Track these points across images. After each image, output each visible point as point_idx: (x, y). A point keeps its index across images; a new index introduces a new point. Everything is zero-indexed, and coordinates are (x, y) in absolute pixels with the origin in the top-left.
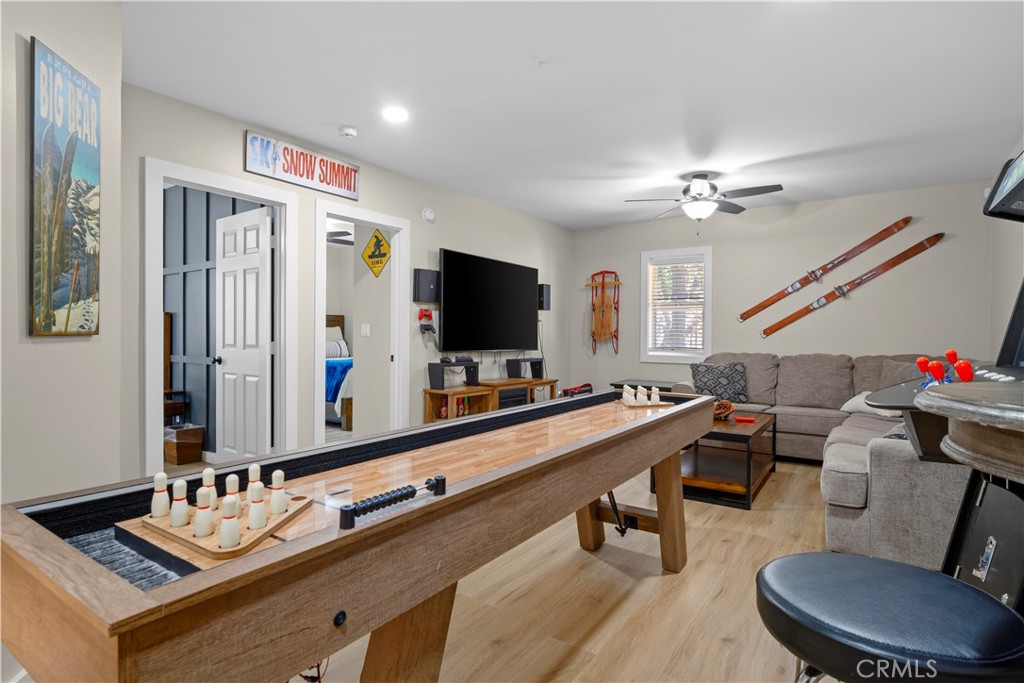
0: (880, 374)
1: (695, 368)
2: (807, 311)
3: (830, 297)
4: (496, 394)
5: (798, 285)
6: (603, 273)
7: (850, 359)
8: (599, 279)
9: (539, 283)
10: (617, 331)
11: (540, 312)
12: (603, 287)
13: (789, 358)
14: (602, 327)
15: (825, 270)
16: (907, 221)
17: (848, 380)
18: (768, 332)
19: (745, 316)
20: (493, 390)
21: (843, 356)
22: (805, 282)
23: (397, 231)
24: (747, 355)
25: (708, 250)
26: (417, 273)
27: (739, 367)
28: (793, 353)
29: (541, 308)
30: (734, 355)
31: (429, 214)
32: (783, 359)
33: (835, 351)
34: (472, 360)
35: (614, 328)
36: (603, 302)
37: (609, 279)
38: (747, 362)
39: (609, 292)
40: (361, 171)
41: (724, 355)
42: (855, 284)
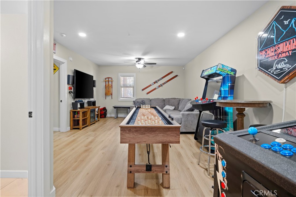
0: (169, 102)
1: (134, 102)
2: (155, 89)
3: (159, 86)
4: (90, 111)
5: (153, 83)
6: (108, 78)
7: (164, 99)
8: (107, 79)
9: (94, 80)
10: (112, 93)
11: (94, 88)
12: (108, 82)
13: (153, 99)
14: (108, 92)
15: (158, 81)
16: (172, 72)
17: (163, 103)
18: (148, 93)
19: (143, 90)
20: (89, 109)
21: (162, 98)
22: (155, 83)
23: (63, 63)
24: (144, 99)
25: (135, 74)
26: (69, 76)
27: (143, 101)
28: (153, 98)
29: (94, 87)
30: (142, 99)
31: (71, 59)
32: (151, 99)
33: (161, 97)
34: (83, 101)
35: (111, 93)
36: (108, 86)
37: (110, 80)
38: (145, 100)
39: (110, 83)
40: (57, 45)
41: (140, 99)
42: (164, 84)
